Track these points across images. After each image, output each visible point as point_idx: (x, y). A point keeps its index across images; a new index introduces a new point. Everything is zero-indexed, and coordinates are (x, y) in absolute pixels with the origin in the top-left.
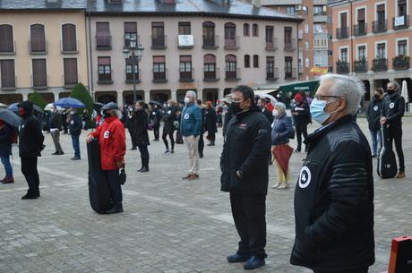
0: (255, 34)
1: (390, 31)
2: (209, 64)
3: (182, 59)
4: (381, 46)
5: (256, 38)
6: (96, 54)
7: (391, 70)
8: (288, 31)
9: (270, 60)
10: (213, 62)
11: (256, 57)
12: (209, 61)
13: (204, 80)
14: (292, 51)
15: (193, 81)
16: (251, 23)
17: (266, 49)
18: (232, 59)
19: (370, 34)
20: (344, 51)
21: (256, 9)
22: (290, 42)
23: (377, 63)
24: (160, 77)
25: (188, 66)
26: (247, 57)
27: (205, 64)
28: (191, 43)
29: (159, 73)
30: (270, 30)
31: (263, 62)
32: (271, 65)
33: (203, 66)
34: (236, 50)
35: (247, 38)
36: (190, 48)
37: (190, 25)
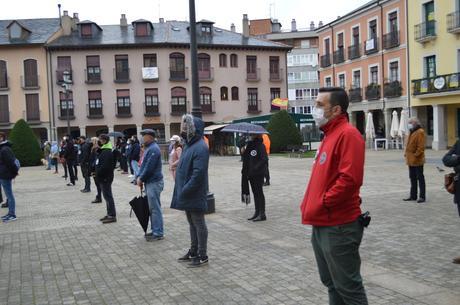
0: (234, 64)
1: (364, 57)
2: (178, 97)
3: (148, 92)
4: (357, 75)
5: (234, 69)
6: (57, 89)
7: (365, 101)
8: (274, 62)
9: (253, 92)
10: (183, 94)
11: (235, 90)
12: (178, 94)
13: (172, 114)
14: (280, 82)
15: (159, 115)
16: (228, 54)
17: (248, 81)
18: (207, 91)
19: (348, 61)
20: (328, 80)
21: (245, 39)
22: (277, 71)
23: (354, 93)
24: (124, 111)
25: (155, 99)
26: (224, 90)
27: (173, 97)
28: (156, 76)
29: (124, 107)
30: (251, 61)
31: (243, 94)
32: (254, 97)
33: (170, 99)
34: (211, 82)
35: (224, 69)
36: (155, 81)
37: (155, 58)
